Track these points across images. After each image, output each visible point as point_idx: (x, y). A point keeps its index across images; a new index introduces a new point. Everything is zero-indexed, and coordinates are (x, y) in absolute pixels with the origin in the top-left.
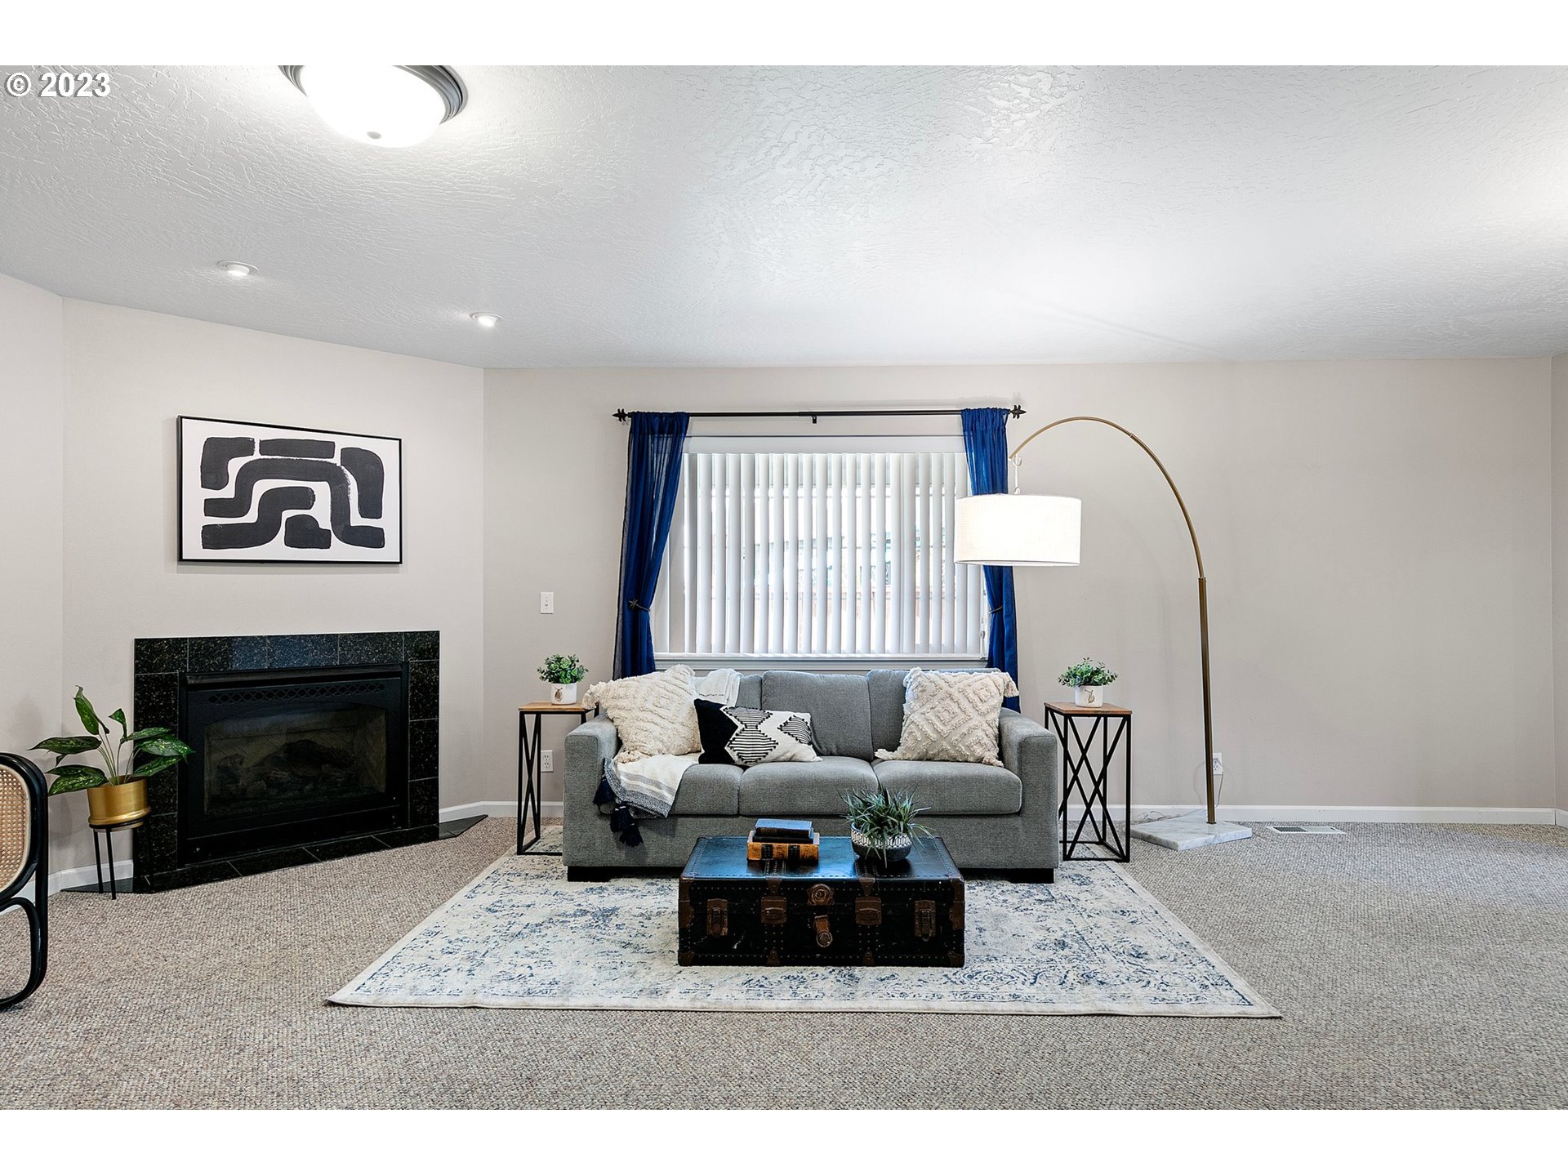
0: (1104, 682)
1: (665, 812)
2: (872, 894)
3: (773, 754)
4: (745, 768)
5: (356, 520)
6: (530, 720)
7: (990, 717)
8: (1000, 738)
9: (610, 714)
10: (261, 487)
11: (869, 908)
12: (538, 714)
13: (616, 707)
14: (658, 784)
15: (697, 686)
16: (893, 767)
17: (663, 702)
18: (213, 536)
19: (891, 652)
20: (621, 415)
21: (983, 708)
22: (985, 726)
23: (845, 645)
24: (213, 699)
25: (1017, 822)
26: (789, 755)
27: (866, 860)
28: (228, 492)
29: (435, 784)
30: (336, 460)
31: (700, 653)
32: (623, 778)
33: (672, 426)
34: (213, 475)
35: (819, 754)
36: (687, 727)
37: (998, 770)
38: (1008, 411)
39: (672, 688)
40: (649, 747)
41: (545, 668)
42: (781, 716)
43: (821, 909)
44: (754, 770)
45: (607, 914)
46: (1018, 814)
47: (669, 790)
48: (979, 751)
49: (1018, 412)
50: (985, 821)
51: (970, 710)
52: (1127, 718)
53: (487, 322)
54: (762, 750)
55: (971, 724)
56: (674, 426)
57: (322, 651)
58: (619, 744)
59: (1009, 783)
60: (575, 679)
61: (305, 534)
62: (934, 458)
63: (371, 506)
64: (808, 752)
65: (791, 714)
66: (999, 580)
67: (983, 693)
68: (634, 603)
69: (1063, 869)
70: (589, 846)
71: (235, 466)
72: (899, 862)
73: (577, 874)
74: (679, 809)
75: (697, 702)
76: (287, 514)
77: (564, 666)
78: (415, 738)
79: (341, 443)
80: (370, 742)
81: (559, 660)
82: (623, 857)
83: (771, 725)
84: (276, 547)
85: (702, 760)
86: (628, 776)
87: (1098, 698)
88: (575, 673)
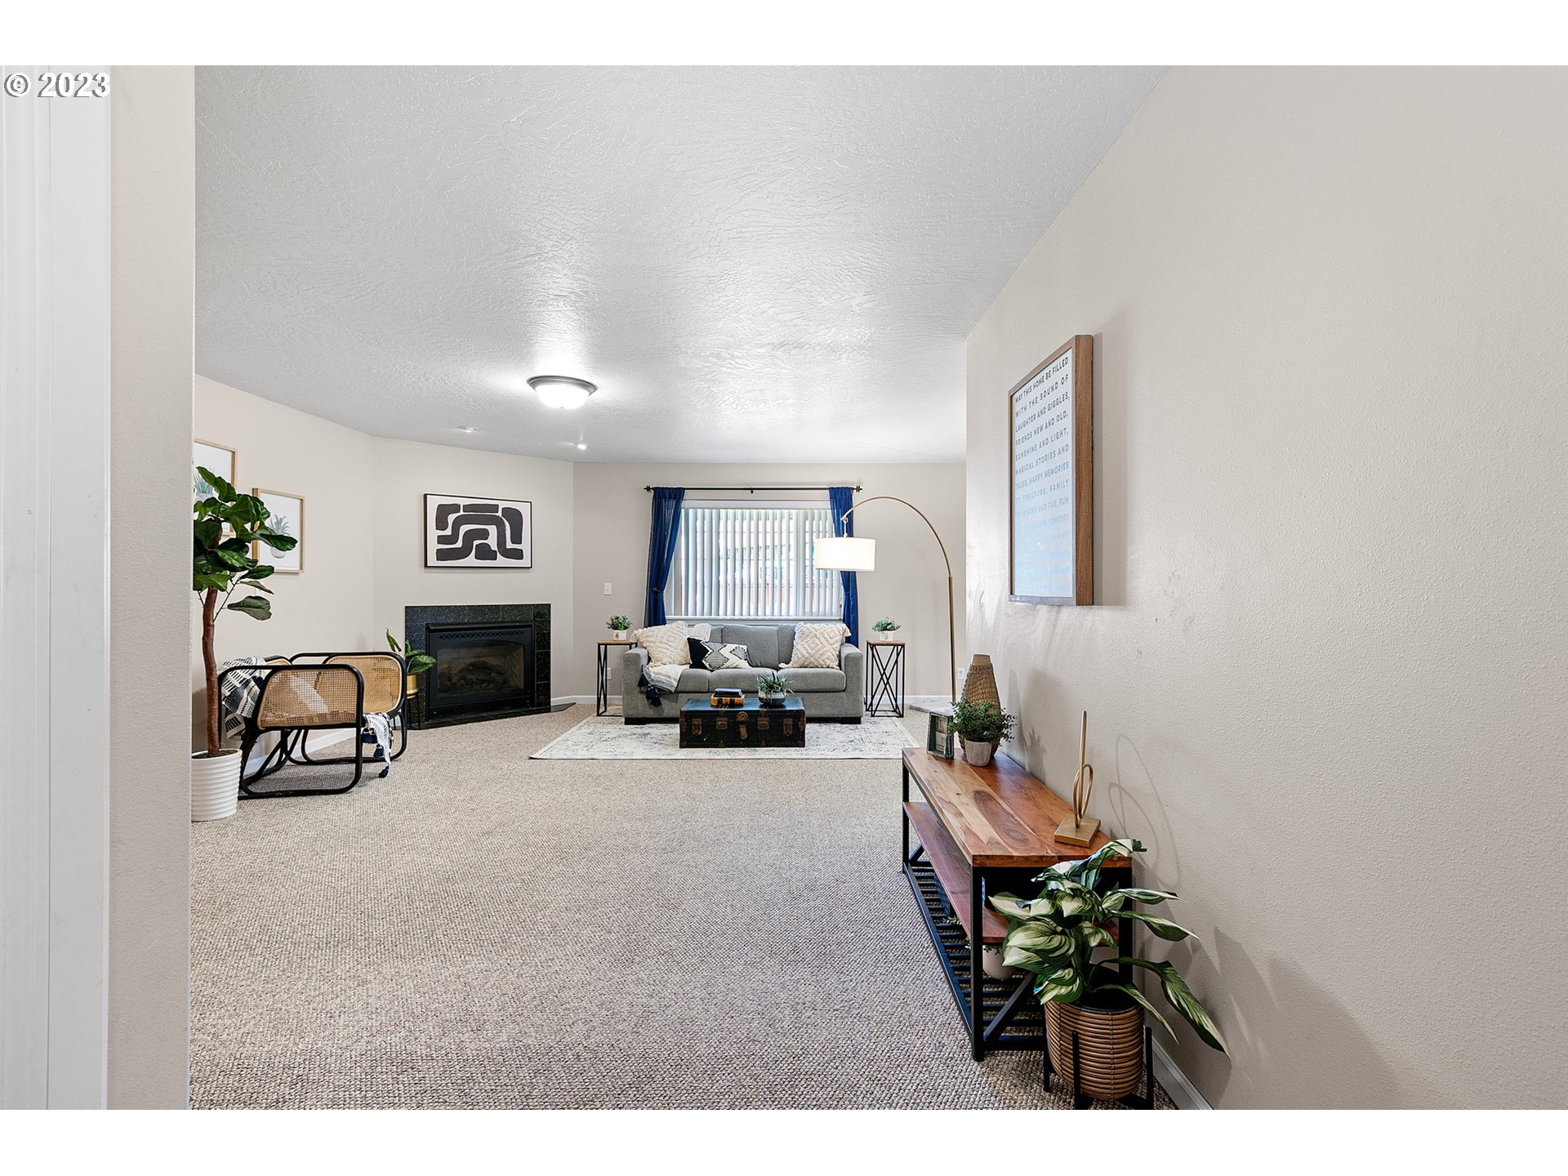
0: (893, 629)
1: (673, 690)
2: (765, 716)
3: (726, 665)
4: (712, 671)
5: (509, 545)
6: (603, 647)
7: (834, 646)
8: (839, 656)
9: (644, 645)
10: (464, 529)
11: (764, 722)
12: (606, 645)
13: (648, 641)
14: (669, 677)
15: (689, 631)
16: (786, 669)
17: (671, 639)
18: (442, 554)
19: (792, 615)
20: (648, 489)
21: (831, 641)
22: (832, 650)
23: (768, 612)
24: (441, 637)
25: (843, 694)
26: (735, 665)
27: (766, 703)
28: (448, 532)
29: (550, 683)
30: (499, 514)
31: (690, 616)
32: (652, 674)
33: (675, 495)
34: (441, 524)
35: (750, 665)
36: (684, 652)
37: (837, 671)
38: (853, 489)
39: (675, 632)
40: (664, 661)
41: (610, 622)
42: (731, 647)
43: (742, 723)
44: (717, 672)
45: (646, 735)
46: (844, 691)
47: (675, 679)
48: (828, 662)
49: (858, 489)
50: (828, 694)
51: (825, 643)
52: (903, 646)
53: (582, 447)
54: (721, 663)
55: (825, 649)
56: (677, 494)
57: (493, 614)
58: (649, 660)
59: (839, 675)
60: (626, 628)
61: (485, 553)
62: (816, 512)
63: (517, 539)
64: (745, 664)
65: (737, 646)
66: (849, 580)
67: (831, 634)
68: (655, 589)
69: (866, 717)
70: (635, 707)
71: (451, 518)
72: (778, 704)
73: (629, 721)
74: (679, 689)
75: (689, 639)
76: (476, 543)
77: (621, 621)
78: (539, 660)
79: (502, 505)
80: (515, 662)
81: (617, 618)
82: (652, 712)
83: (726, 651)
84: (471, 560)
85: (691, 667)
86: (654, 673)
87: (890, 637)
88: (626, 625)
